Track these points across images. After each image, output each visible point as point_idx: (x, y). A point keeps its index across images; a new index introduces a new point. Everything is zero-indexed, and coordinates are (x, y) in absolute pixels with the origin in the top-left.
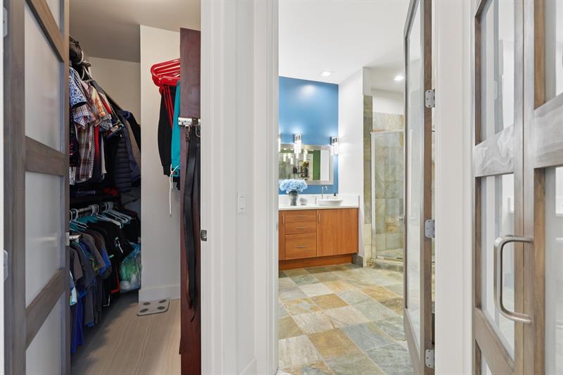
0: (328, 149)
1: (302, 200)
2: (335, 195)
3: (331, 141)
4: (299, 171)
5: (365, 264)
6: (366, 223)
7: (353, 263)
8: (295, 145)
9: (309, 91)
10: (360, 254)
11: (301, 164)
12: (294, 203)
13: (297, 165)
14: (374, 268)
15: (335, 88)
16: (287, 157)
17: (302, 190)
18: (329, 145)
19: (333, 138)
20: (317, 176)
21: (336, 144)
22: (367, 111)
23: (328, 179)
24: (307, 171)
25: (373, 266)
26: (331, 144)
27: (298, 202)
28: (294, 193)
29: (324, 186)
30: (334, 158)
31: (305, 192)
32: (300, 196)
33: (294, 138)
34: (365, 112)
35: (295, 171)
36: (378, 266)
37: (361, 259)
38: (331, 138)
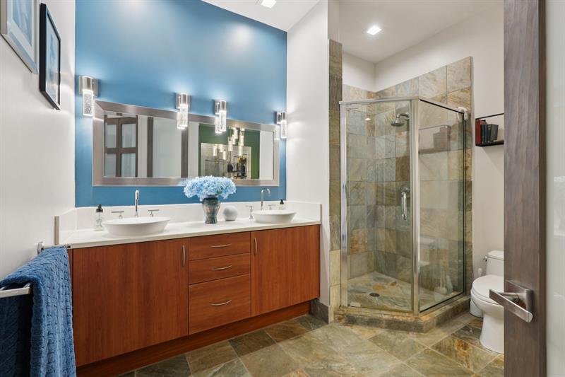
0: (271, 130)
1: (227, 213)
2: (282, 203)
3: (276, 117)
4: (235, 169)
5: (331, 318)
6: (332, 249)
7: (310, 313)
8: (217, 118)
9: (241, 37)
10: (322, 301)
11: (237, 161)
12: (212, 220)
13: (232, 162)
14: (346, 324)
15: (282, 36)
16: (218, 150)
17: (226, 196)
18: (273, 124)
19: (279, 113)
20: (256, 174)
21: (283, 122)
22: (334, 65)
23: (271, 178)
24: (244, 169)
25: (343, 321)
26: (275, 123)
27: (220, 217)
28: (212, 201)
29: (265, 188)
30: (281, 145)
31: (232, 198)
32: (223, 206)
33: (214, 107)
34: (331, 68)
35: (230, 168)
36: (352, 321)
37: (325, 309)
38: (275, 113)
